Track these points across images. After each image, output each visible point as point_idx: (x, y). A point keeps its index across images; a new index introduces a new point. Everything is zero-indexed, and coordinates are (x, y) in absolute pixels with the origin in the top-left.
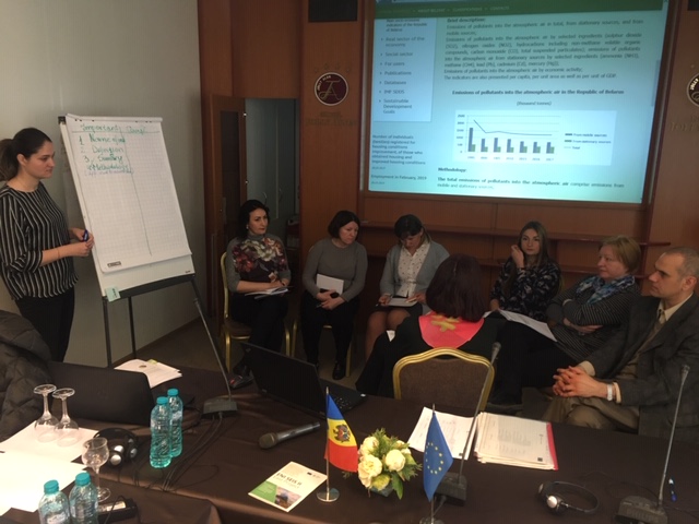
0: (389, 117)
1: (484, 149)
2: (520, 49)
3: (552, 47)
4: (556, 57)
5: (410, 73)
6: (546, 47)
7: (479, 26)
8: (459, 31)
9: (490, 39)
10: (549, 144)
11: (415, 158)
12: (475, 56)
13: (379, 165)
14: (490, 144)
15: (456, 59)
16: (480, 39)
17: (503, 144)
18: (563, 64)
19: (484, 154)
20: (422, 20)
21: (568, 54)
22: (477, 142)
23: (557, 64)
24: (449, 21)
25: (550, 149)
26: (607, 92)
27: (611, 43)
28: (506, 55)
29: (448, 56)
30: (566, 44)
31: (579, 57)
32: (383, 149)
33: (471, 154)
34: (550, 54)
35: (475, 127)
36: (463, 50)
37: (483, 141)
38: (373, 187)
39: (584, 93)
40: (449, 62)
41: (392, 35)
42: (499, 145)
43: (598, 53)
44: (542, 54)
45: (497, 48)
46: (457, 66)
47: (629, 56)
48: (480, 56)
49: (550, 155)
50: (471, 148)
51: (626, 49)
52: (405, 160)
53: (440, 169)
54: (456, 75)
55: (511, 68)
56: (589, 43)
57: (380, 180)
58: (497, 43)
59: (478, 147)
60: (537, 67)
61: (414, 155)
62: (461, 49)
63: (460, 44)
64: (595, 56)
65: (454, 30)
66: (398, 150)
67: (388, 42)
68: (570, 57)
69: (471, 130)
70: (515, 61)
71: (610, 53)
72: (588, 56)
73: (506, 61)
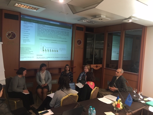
0: (24, 43)
2: (51, 32)
5: (30, 34)
6: (56, 32)
7: (44, 27)
11: (31, 53)
14: (47, 50)
15: (40, 32)
16: (44, 29)
17: (49, 50)
18: (59, 36)
19: (46, 52)
20: (32, 23)
21: (59, 34)
22: (44, 49)
23: (57, 36)
24: (38, 24)
25: (57, 51)
26: (65, 41)
27: (65, 33)
30: (59, 32)
31: (61, 35)
33: (43, 52)
34: (56, 34)
35: (44, 46)
36: (41, 30)
39: (62, 41)
40: (38, 33)
43: (63, 35)
44: (55, 34)
48: (44, 32)
51: (67, 34)
52: (29, 53)
53: (37, 55)
54: (40, 35)
56: (62, 33)
57: (22, 58)
58: (47, 30)
65: (39, 26)
66: (27, 51)
67: (24, 26)
70: (51, 34)
71: (65, 35)
73: (49, 34)
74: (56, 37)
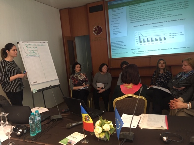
0: (115, 36)
1: (144, 42)
2: (151, 11)
3: (161, 9)
4: (163, 12)
5: (120, 23)
6: (159, 9)
7: (139, 7)
8: (133, 9)
10: (164, 37)
11: (124, 47)
12: (138, 15)
13: (114, 50)
14: (146, 40)
15: (133, 17)
16: (139, 10)
17: (150, 39)
18: (165, 13)
20: (122, 8)
23: (163, 14)
24: (129, 7)
25: (165, 39)
26: (180, 19)
28: (148, 13)
29: (130, 16)
30: (165, 8)
31: (170, 11)
32: (115, 46)
33: (141, 44)
34: (161, 11)
35: (141, 36)
36: (135, 14)
37: (144, 39)
38: (113, 57)
39: (173, 21)
40: (131, 18)
41: (113, 13)
42: (149, 40)
44: (158, 12)
45: (145, 12)
46: (133, 19)
47: (185, 8)
48: (140, 15)
49: (165, 41)
50: (140, 42)
51: (184, 6)
52: (121, 48)
53: (132, 49)
54: (133, 21)
55: (150, 17)
56: (172, 6)
57: (114, 55)
59: (143, 41)
60: (157, 16)
61: (124, 46)
62: (134, 14)
63: (133, 12)
64: (175, 10)
65: (131, 9)
66: (119, 45)
67: (113, 15)
68: (167, 11)
69: (140, 37)
71: (179, 8)
72: (173, 10)
73: (148, 15)
74: (160, 17)
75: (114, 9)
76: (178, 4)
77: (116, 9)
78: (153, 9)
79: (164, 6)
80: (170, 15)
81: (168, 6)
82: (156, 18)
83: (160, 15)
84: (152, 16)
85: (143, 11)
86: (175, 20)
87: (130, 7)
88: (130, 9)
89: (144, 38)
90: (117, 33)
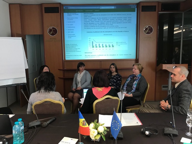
0: (70, 39)
2: (103, 21)
3: (111, 21)
4: (112, 23)
5: (75, 27)
7: (92, 15)
8: (87, 16)
9: (96, 18)
10: (112, 45)
12: (92, 22)
13: (68, 52)
14: (98, 45)
15: (87, 23)
16: (93, 18)
17: (101, 45)
18: (114, 25)
19: (97, 48)
20: (77, 13)
22: (94, 45)
23: (112, 25)
26: (125, 31)
27: (125, 19)
28: (100, 22)
29: (85, 23)
30: (114, 20)
31: (118, 23)
32: (69, 48)
33: (93, 48)
36: (89, 21)
37: (96, 45)
38: (67, 59)
41: (69, 17)
43: (122, 22)
44: (109, 22)
45: (97, 21)
46: (87, 26)
47: (129, 23)
49: (113, 48)
51: (128, 21)
52: (75, 51)
53: (85, 53)
54: (87, 28)
55: (101, 26)
56: (120, 19)
57: (68, 57)
59: (95, 47)
60: (108, 26)
61: (78, 49)
63: (88, 19)
66: (73, 48)
67: (68, 19)
68: (115, 23)
69: (93, 42)
70: (102, 24)
71: (125, 22)
72: (120, 23)
73: (100, 24)
74: (110, 27)
75: (69, 13)
76: (124, 19)
77: (72, 14)
78: (104, 19)
79: (113, 18)
80: (117, 27)
81: (117, 19)
82: (106, 27)
83: (110, 26)
84: (103, 26)
85: (96, 19)
86: (121, 32)
87: (85, 14)
88: (85, 16)
89: (96, 43)
90: (71, 36)
